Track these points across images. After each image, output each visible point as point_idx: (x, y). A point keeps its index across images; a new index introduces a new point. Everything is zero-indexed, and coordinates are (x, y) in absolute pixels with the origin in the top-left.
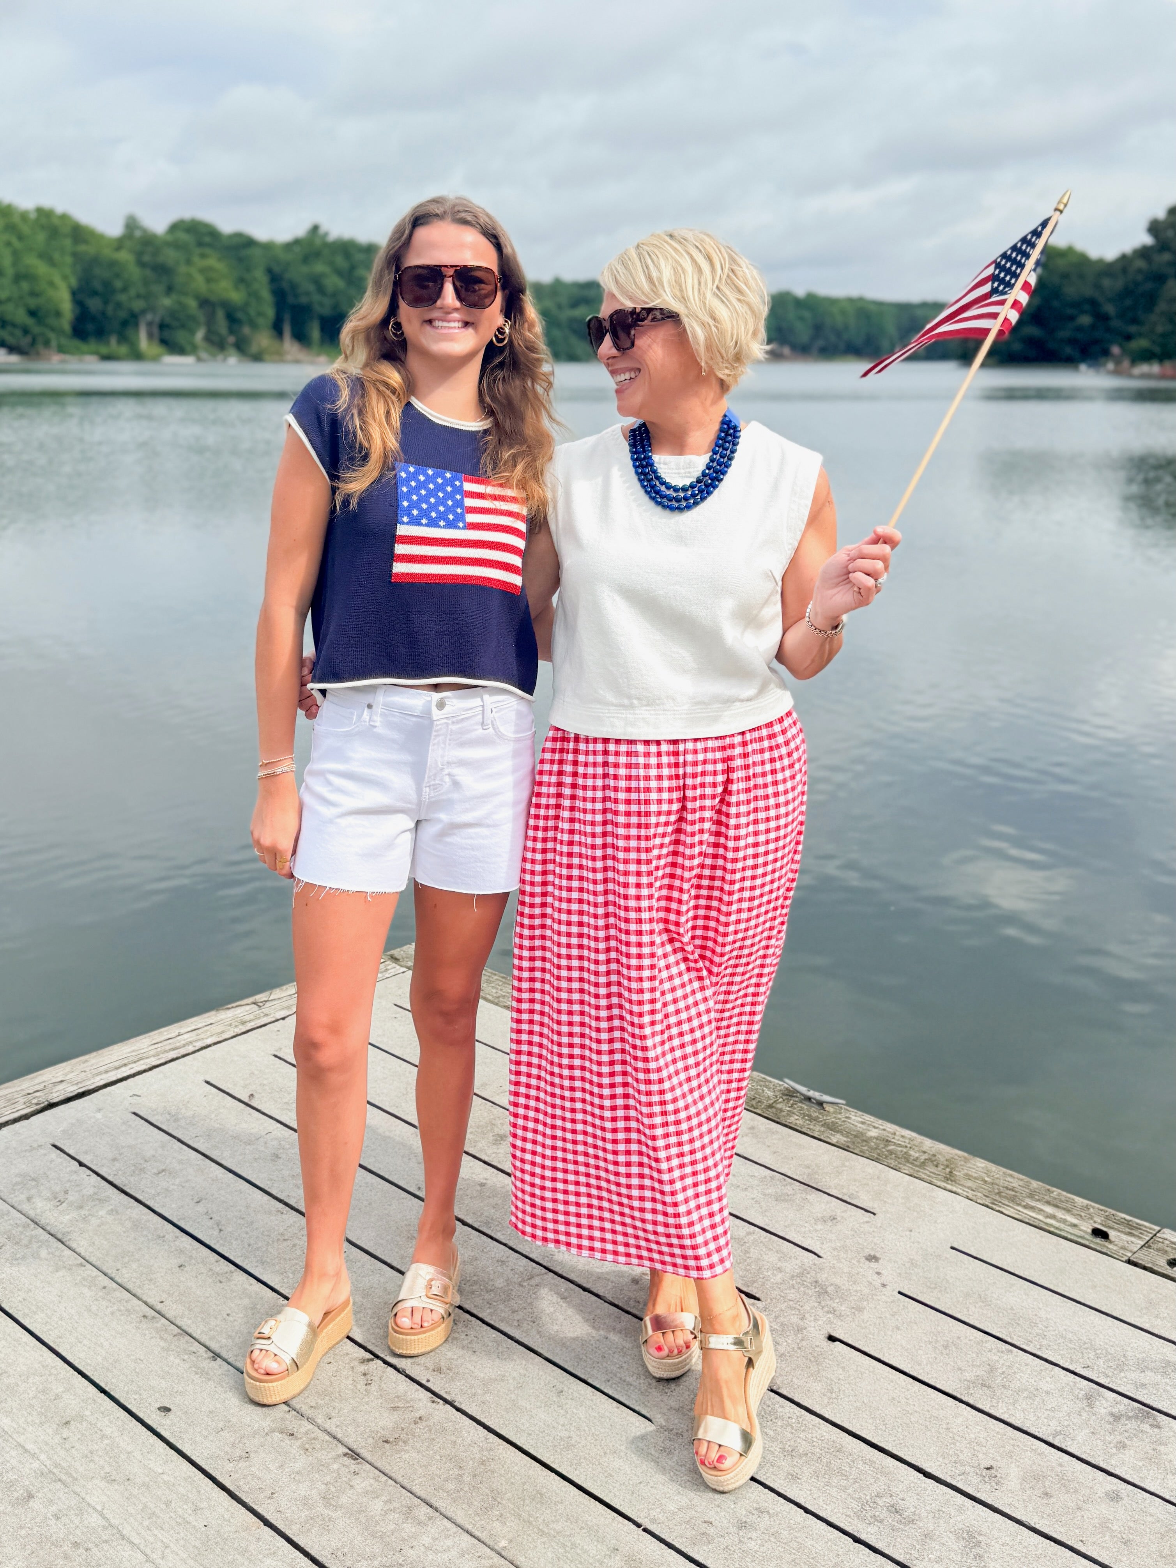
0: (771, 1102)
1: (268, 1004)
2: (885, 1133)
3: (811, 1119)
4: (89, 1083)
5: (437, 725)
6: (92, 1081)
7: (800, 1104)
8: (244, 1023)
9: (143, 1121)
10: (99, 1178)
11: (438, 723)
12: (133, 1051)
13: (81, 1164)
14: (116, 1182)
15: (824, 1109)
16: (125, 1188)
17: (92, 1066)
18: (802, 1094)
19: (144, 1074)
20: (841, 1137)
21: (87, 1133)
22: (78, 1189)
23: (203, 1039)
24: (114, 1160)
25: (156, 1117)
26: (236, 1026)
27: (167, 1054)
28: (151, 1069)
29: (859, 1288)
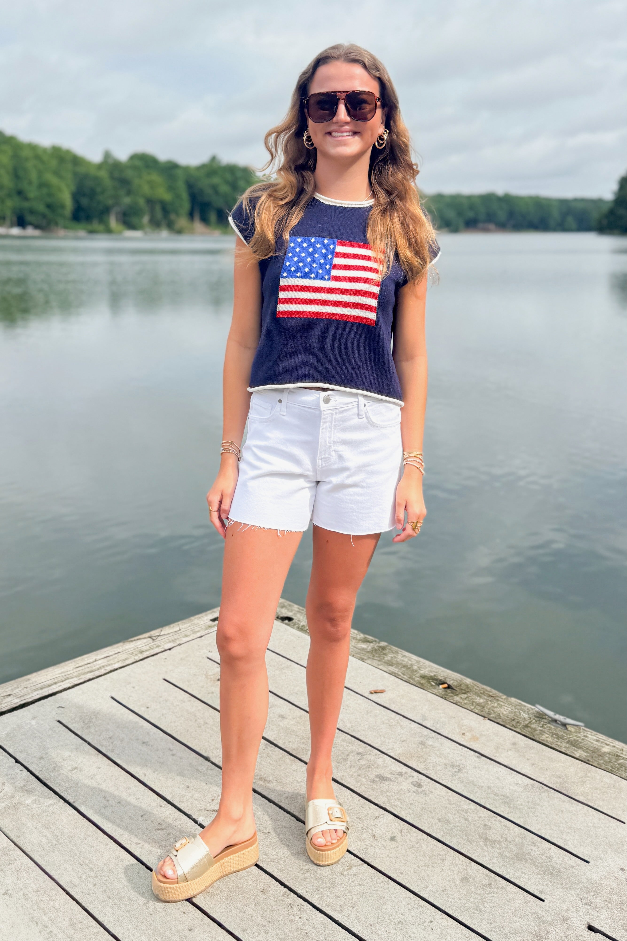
0: (527, 722)
1: (159, 638)
2: (615, 749)
3: (558, 737)
4: (29, 696)
5: (324, 415)
6: (32, 695)
7: (549, 725)
8: (142, 652)
9: (64, 728)
10: (28, 773)
11: (325, 413)
12: (62, 673)
13: (17, 761)
14: (41, 777)
15: (567, 729)
16: (47, 782)
17: (32, 683)
18: (550, 717)
19: (68, 691)
20: (582, 752)
21: (23, 737)
22: (12, 781)
23: (112, 664)
24: (41, 758)
25: (74, 725)
26: (136, 655)
27: (86, 675)
28: (73, 687)
29: (608, 883)
